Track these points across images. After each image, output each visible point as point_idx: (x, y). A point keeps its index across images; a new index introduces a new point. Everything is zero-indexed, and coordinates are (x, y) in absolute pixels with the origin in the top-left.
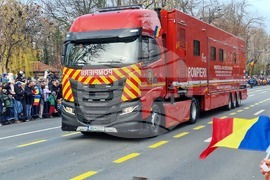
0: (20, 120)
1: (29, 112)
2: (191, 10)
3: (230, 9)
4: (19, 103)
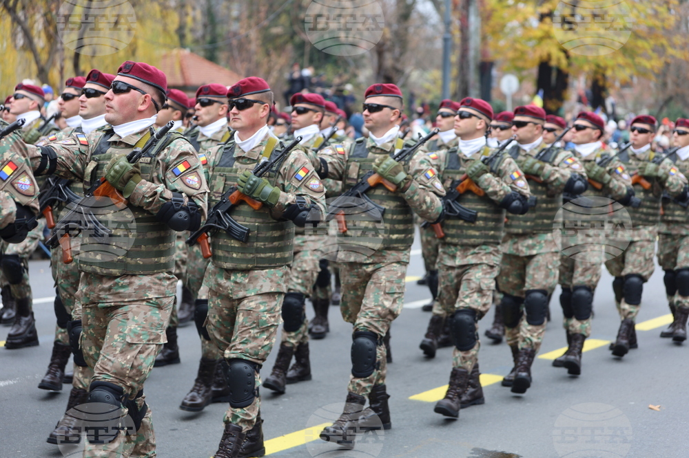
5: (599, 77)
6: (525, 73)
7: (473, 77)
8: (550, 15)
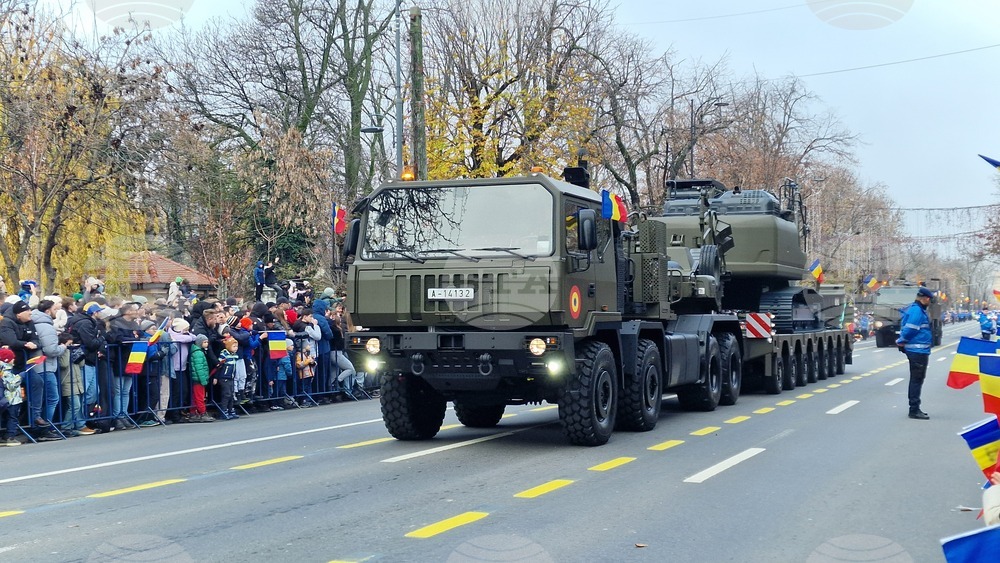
0: (90, 425)
1: (122, 404)
2: (636, 105)
3: (752, 107)
4: (91, 371)
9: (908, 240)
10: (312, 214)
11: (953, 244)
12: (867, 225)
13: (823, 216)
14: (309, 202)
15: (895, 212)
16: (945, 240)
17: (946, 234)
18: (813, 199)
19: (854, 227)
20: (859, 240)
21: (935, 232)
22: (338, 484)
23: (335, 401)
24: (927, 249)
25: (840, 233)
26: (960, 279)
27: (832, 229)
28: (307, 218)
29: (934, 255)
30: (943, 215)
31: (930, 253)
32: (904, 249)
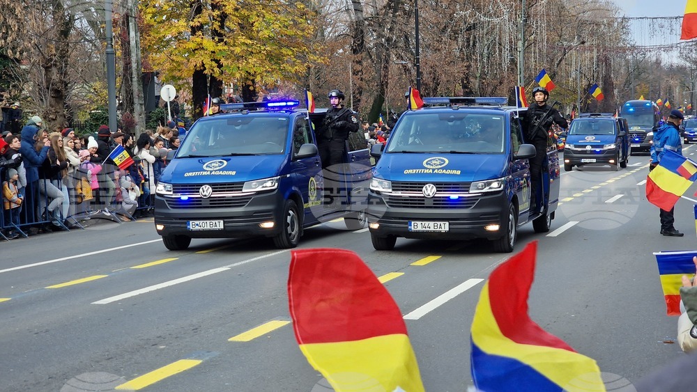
5: (250, 83)
6: (180, 82)
7: (136, 87)
8: (200, 27)
9: (634, 47)
10: (14, 35)
11: (675, 53)
12: (592, 34)
13: (549, 25)
14: (11, 22)
15: (619, 20)
16: (669, 48)
17: (670, 43)
18: (539, 8)
19: (580, 36)
20: (584, 50)
21: (658, 41)
22: (47, 331)
23: (45, 232)
24: (652, 57)
25: (565, 43)
26: (683, 86)
27: (557, 38)
28: (9, 39)
29: (658, 63)
30: (666, 23)
31: (654, 59)
32: (630, 57)
